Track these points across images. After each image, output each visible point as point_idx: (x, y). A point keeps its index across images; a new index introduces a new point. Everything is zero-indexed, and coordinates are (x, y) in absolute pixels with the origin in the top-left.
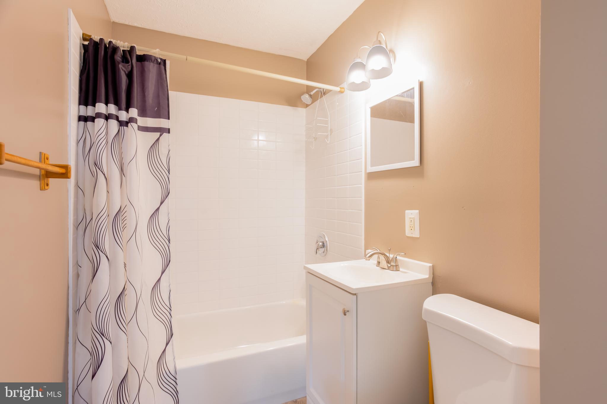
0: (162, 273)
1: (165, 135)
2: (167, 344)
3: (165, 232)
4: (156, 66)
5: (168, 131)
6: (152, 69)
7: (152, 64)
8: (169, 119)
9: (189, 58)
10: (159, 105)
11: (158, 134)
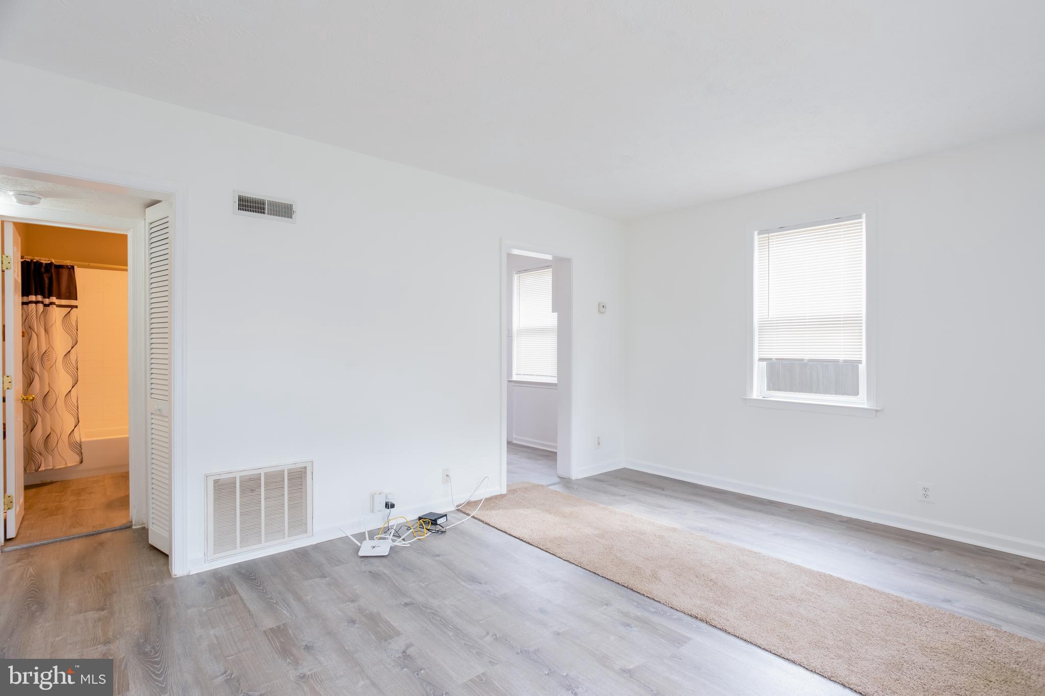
0: (73, 387)
1: (74, 309)
2: (75, 427)
3: (74, 364)
4: (68, 270)
5: (76, 307)
6: (65, 274)
7: (64, 270)
8: (77, 300)
9: (90, 264)
10: (70, 293)
11: (70, 309)
